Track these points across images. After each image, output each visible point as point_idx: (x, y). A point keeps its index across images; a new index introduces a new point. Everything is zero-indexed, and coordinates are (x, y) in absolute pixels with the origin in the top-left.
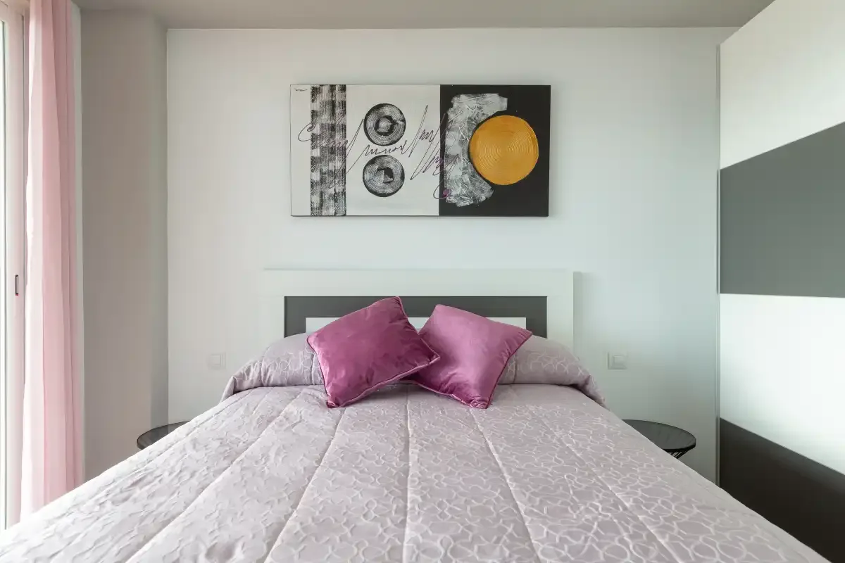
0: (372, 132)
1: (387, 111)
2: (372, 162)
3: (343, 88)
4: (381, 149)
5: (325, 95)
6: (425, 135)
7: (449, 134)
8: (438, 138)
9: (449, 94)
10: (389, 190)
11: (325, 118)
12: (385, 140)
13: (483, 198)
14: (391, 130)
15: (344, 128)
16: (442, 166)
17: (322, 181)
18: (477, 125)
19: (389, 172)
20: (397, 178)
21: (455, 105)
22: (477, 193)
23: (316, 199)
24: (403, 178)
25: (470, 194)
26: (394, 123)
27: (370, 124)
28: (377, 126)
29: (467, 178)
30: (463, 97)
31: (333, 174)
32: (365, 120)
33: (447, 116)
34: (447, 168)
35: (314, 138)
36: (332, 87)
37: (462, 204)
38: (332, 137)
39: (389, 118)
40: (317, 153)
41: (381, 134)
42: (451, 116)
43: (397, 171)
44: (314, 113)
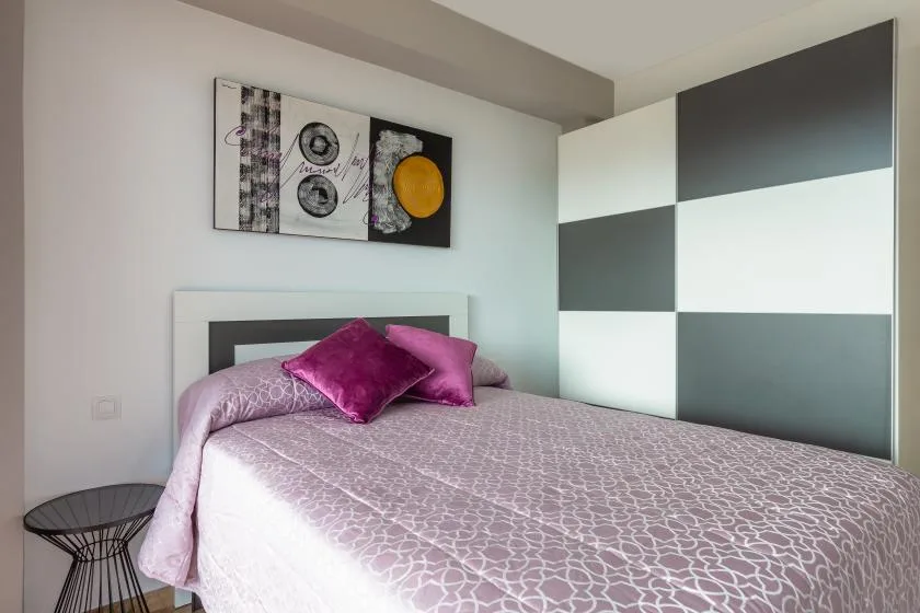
0: (307, 149)
1: (322, 130)
2: (307, 180)
3: (278, 97)
4: (315, 168)
5: (257, 99)
6: (356, 162)
7: (377, 164)
8: (367, 167)
9: (378, 126)
10: (323, 212)
11: (257, 124)
12: (320, 159)
13: (404, 227)
14: (325, 152)
15: (278, 139)
16: (371, 193)
17: (253, 193)
18: (400, 161)
19: (323, 193)
20: (331, 201)
21: (383, 138)
22: (399, 223)
23: (246, 212)
24: (336, 200)
25: (393, 223)
26: (329, 144)
27: (306, 140)
28: (312, 145)
29: (391, 208)
30: (389, 133)
31: (265, 186)
32: (301, 136)
33: (375, 147)
34: (375, 196)
35: (244, 144)
36: (266, 93)
37: (387, 231)
38: (264, 146)
39: (324, 138)
40: (247, 161)
41: (315, 152)
42: (379, 149)
43: (330, 193)
44: (244, 117)
